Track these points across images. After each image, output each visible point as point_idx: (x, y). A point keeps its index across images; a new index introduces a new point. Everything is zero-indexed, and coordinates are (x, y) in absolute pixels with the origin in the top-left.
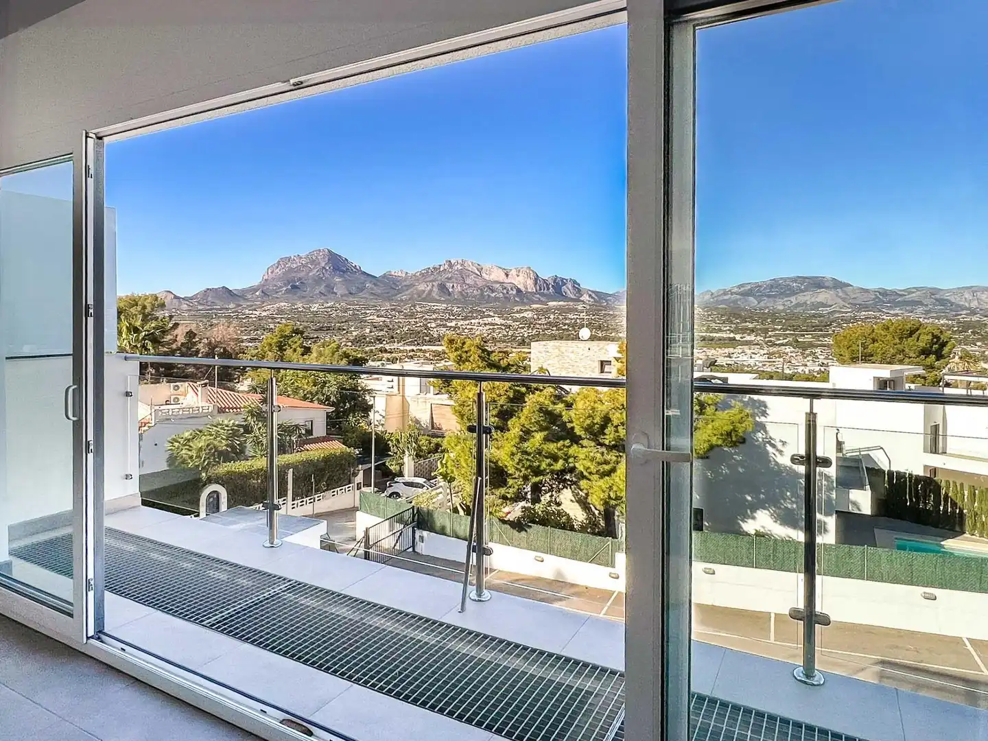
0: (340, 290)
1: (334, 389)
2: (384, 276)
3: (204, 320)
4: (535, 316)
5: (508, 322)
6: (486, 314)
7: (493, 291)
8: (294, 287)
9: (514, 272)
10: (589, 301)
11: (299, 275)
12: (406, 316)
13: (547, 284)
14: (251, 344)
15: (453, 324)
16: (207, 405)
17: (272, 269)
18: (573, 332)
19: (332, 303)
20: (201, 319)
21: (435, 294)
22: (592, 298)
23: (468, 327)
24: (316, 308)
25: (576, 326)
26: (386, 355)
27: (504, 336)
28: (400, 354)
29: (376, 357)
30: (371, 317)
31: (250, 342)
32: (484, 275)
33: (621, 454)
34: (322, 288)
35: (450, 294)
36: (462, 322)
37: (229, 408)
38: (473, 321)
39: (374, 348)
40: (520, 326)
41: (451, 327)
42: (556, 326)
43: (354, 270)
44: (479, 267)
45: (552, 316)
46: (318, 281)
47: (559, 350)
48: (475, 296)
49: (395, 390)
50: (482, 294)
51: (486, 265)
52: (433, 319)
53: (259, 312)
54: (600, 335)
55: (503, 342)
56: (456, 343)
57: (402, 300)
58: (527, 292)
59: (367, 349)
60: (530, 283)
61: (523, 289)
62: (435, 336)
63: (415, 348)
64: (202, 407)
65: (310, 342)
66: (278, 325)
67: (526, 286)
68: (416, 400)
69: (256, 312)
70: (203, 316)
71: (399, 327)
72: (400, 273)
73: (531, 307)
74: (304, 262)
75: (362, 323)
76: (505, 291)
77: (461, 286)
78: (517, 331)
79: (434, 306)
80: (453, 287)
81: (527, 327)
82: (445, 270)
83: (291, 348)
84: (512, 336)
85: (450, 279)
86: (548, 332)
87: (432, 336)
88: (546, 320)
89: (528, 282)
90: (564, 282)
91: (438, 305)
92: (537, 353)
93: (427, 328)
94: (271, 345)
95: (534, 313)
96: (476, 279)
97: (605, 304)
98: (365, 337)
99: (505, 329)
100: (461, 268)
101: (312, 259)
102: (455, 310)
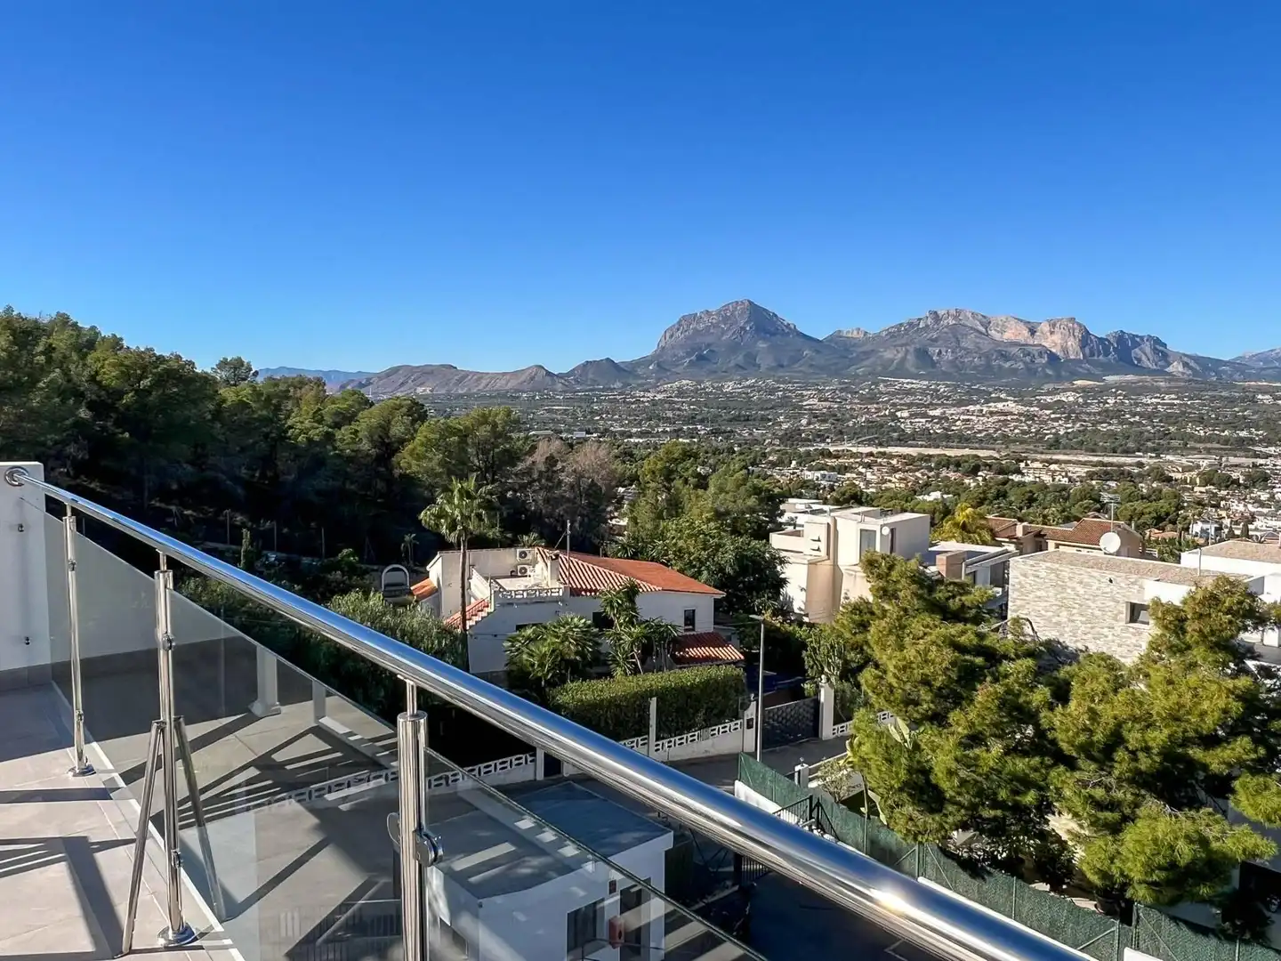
2: (831, 339)
3: (583, 405)
4: (1081, 400)
5: (1032, 409)
6: (993, 395)
7: (1006, 358)
8: (701, 358)
9: (1045, 327)
10: (1183, 374)
11: (709, 339)
12: (863, 399)
13: (1104, 345)
14: (641, 441)
15: (937, 412)
16: (557, 585)
17: (671, 332)
18: (1149, 427)
19: (754, 381)
20: (579, 404)
21: (910, 364)
22: (1191, 368)
23: (962, 417)
24: (730, 388)
25: (1156, 417)
26: (831, 462)
27: (1024, 432)
28: (852, 460)
29: (814, 464)
30: (810, 401)
31: (640, 437)
32: (992, 332)
33: (1143, 792)
34: (740, 359)
35: (933, 364)
36: (952, 411)
37: (586, 590)
38: (971, 408)
39: (812, 449)
41: (934, 417)
42: (1118, 417)
43: (787, 331)
44: (984, 320)
45: (1111, 401)
46: (734, 348)
47: (1057, 576)
48: (975, 368)
49: (823, 553)
51: (997, 317)
52: (906, 404)
53: (653, 395)
54: (1202, 433)
55: (1022, 442)
57: (857, 376)
58: (1068, 360)
59: (802, 450)
60: (1072, 344)
61: (1061, 354)
62: (908, 431)
63: (874, 450)
64: (552, 589)
65: (720, 438)
66: (678, 413)
67: (1065, 350)
68: (854, 573)
69: (649, 395)
70: (581, 399)
71: (852, 417)
72: (855, 332)
73: (1074, 384)
74: (714, 321)
75: (796, 410)
76: (1028, 359)
77: (952, 352)
78: (1046, 424)
79: (907, 383)
80: (940, 352)
81: (1065, 418)
82: (927, 326)
83: (681, 477)
84: (1037, 432)
85: (935, 340)
86: (1103, 427)
87: (903, 430)
88: (1099, 407)
89: (1069, 343)
90: (1136, 341)
91: (914, 381)
92: (1019, 576)
93: (894, 417)
94: (654, 472)
95: (1078, 395)
96: (978, 340)
97: (1215, 379)
98: (799, 432)
99: (1026, 421)
100: (954, 322)
101: (726, 316)
102: (942, 390)
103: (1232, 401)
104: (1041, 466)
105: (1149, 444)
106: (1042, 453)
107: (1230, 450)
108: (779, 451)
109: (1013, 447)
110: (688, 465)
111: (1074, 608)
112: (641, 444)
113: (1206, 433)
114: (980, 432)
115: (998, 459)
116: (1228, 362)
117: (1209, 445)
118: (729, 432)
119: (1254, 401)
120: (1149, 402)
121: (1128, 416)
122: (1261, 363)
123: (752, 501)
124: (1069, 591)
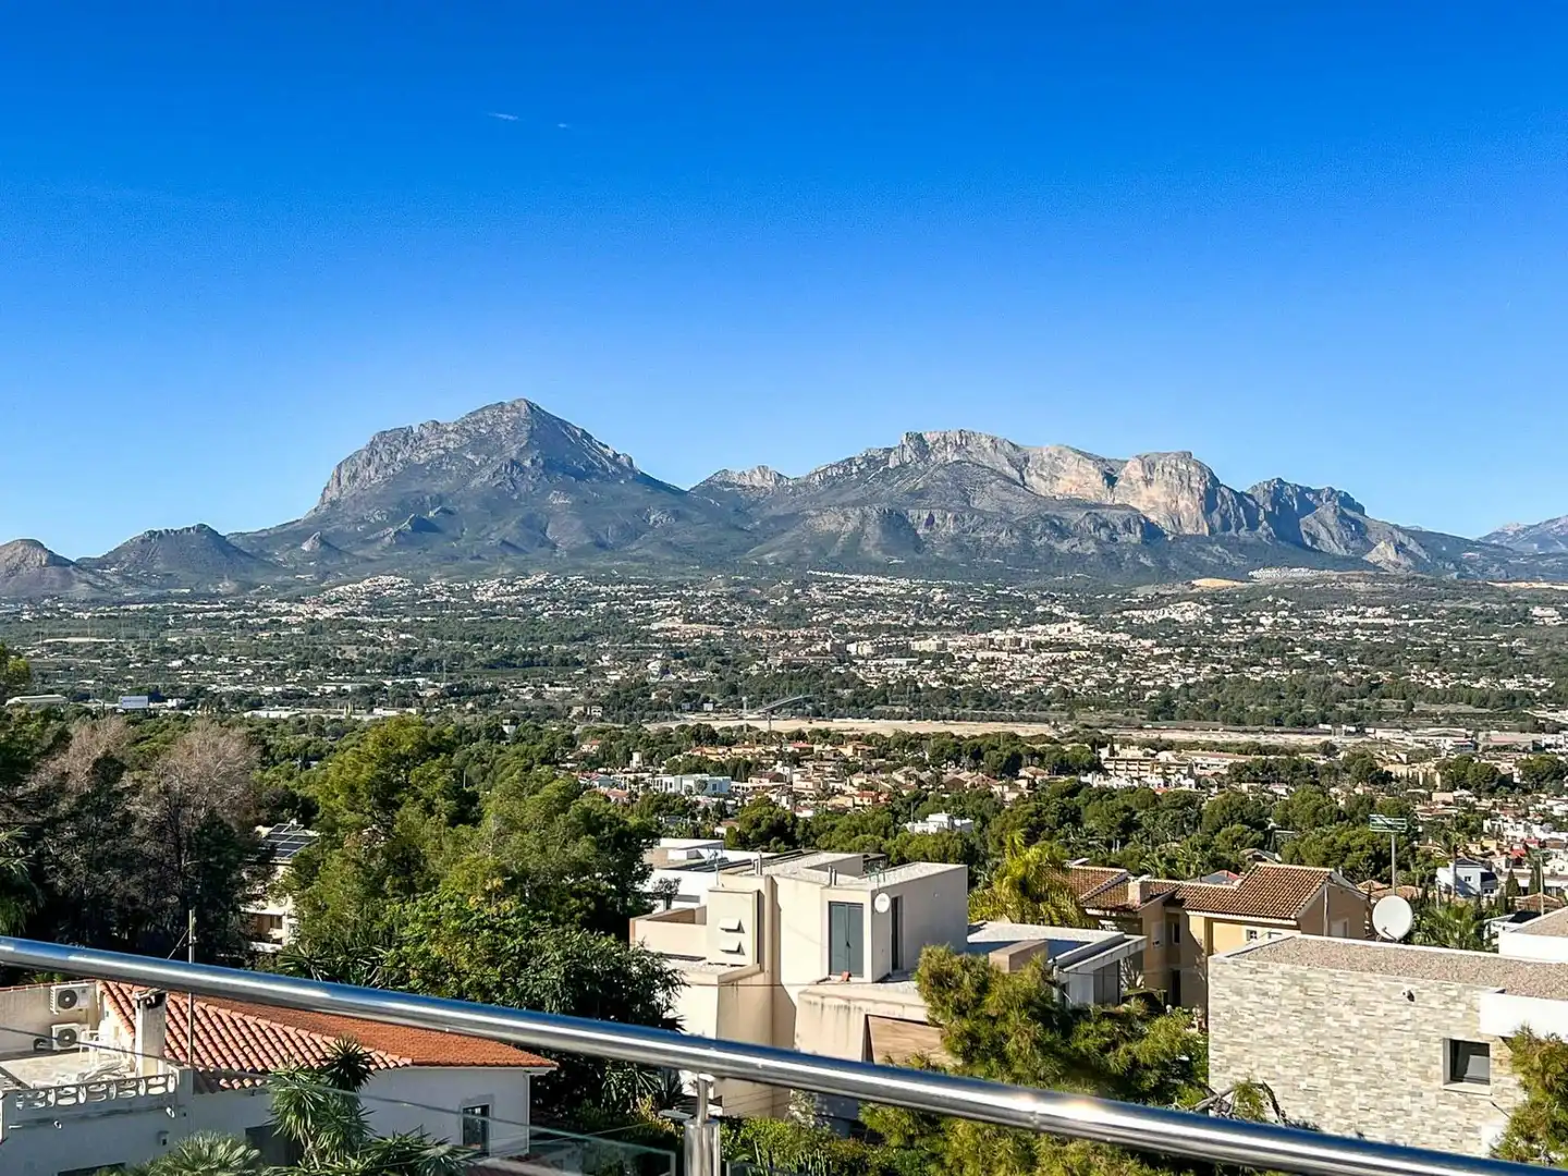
0: (566, 533)
1: (553, 975)
2: (708, 488)
3: (141, 633)
4: (1209, 619)
5: (1116, 637)
6: (1039, 609)
7: (1062, 532)
8: (422, 526)
9: (1134, 471)
10: (1397, 565)
11: (440, 486)
12: (777, 617)
13: (1247, 508)
14: (285, 714)
15: (930, 645)
16: (160, 1067)
17: (350, 468)
18: (1340, 673)
19: (542, 578)
20: (131, 630)
21: (871, 548)
22: (1410, 554)
23: (980, 655)
24: (490, 594)
25: (1352, 652)
26: (715, 754)
27: (1103, 685)
28: (759, 749)
29: (679, 758)
30: (667, 623)
31: (281, 706)
32: (1033, 480)
34: (510, 529)
35: (918, 545)
36: (960, 640)
37: (229, 1077)
38: (997, 635)
39: (673, 725)
40: (1157, 651)
41: (923, 655)
42: (1281, 653)
43: (613, 470)
44: (1015, 453)
45: (1267, 621)
46: (495, 504)
47: (1305, 990)
48: (1001, 552)
49: (749, 959)
50: (1027, 547)
52: (866, 628)
53: (311, 609)
54: (1440, 686)
55: (1100, 706)
56: (959, 985)
57: (763, 567)
58: (1180, 537)
59: (652, 728)
60: (1188, 505)
61: (1166, 526)
62: (874, 685)
63: (805, 726)
64: (147, 1079)
65: (470, 705)
66: (370, 649)
67: (1175, 517)
68: (818, 999)
69: (302, 608)
70: (136, 620)
71: (756, 655)
72: (758, 477)
73: (1193, 587)
74: (451, 445)
75: (637, 643)
76: (1103, 534)
77: (956, 519)
78: (1145, 668)
79: (868, 584)
80: (931, 521)
81: (1181, 654)
82: (904, 465)
83: (417, 798)
84: (1129, 684)
85: (921, 494)
86: (1255, 674)
87: (863, 684)
88: (1245, 632)
89: (1182, 504)
90: (1307, 500)
91: (881, 580)
92: (1228, 994)
93: (844, 658)
94: (353, 789)
95: (1203, 608)
96: (1006, 496)
97: (1455, 575)
98: (644, 688)
99: (1105, 661)
100: (956, 458)
101: (477, 436)
102: (938, 598)
103: (1489, 619)
104: (1139, 754)
105: (1342, 706)
106: (1141, 728)
107: (1490, 716)
108: (603, 732)
109: (1082, 716)
110: (434, 770)
111: (1341, 1057)
112: (286, 722)
113: (1445, 683)
114: (1017, 684)
115: (1056, 742)
116: (1477, 543)
117: (1452, 708)
118: (490, 691)
119: (1526, 619)
120: (1337, 622)
121: (1299, 650)
122: (1536, 546)
123: (582, 848)
124: (1329, 1020)
